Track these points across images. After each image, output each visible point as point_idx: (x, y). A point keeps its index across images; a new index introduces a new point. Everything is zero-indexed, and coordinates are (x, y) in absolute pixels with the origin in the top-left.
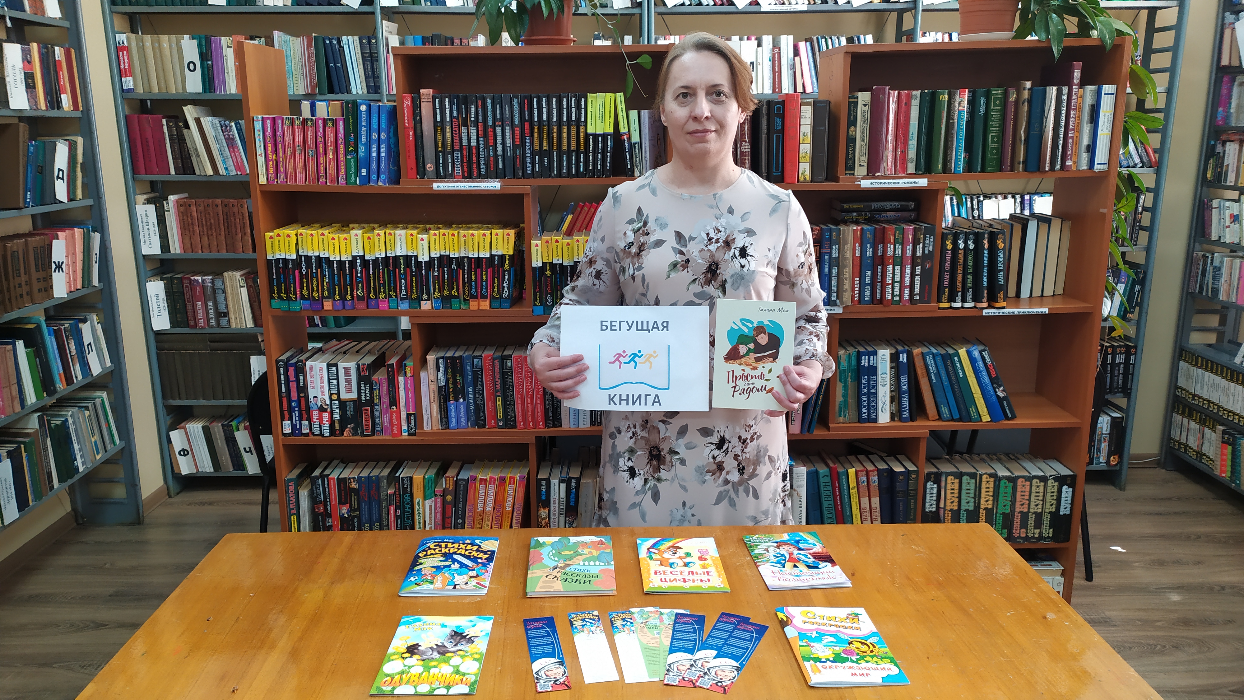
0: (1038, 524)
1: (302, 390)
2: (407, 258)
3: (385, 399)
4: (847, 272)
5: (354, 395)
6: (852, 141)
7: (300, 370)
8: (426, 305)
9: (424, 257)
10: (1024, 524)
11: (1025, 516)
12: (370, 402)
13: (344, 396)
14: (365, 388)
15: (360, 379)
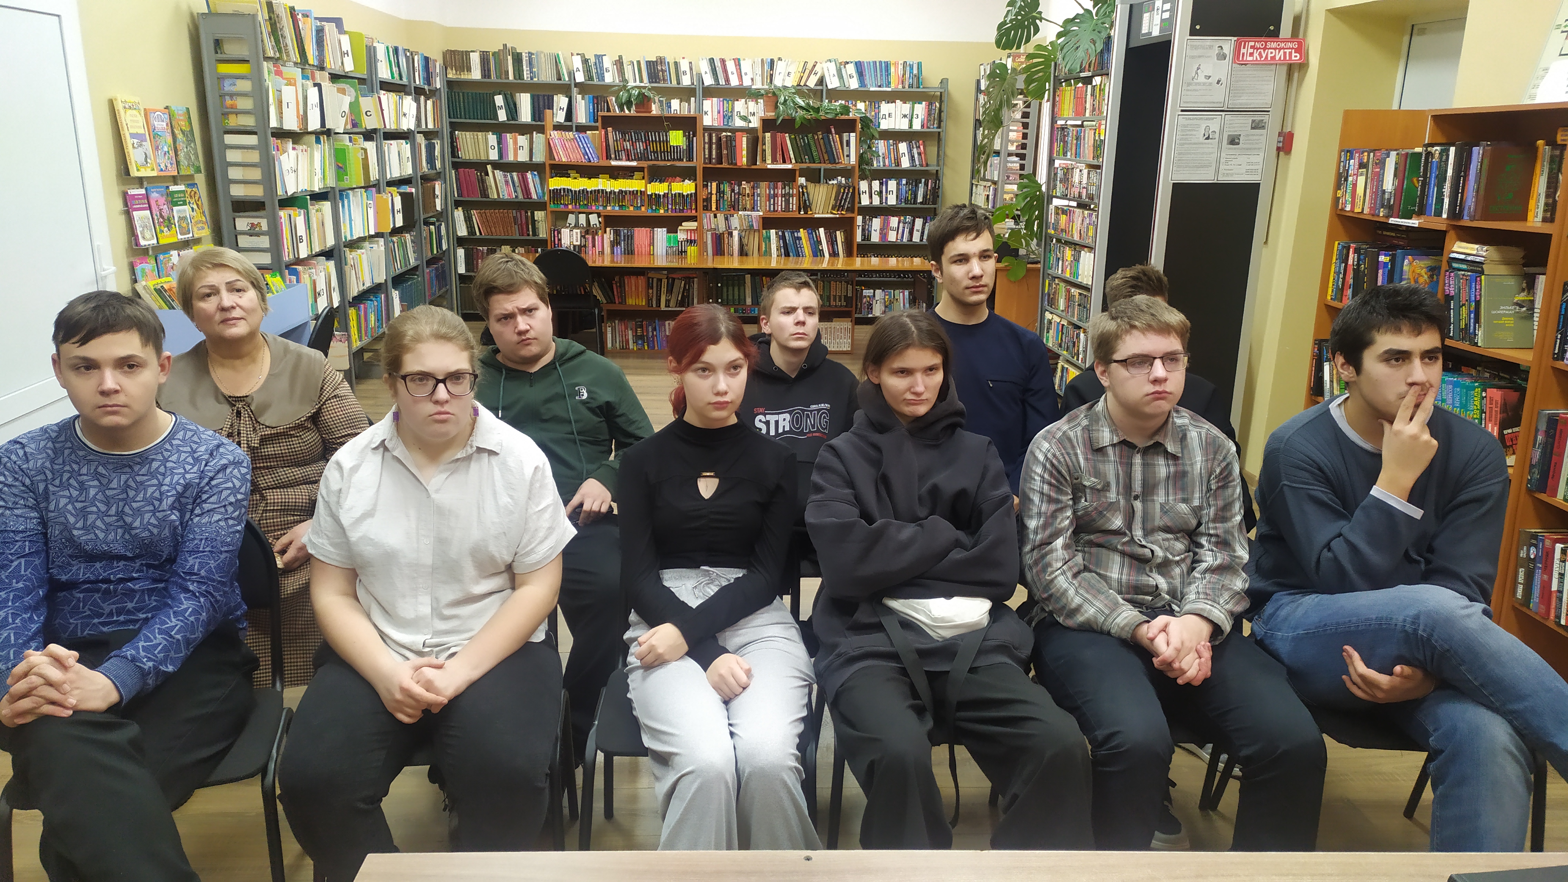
0: (840, 301)
1: (560, 240)
2: (602, 190)
3: (591, 245)
4: (763, 199)
5: (578, 243)
6: (764, 151)
7: (559, 232)
8: (609, 208)
9: (608, 190)
10: (835, 300)
11: (835, 296)
12: (585, 246)
13: (575, 243)
14: (583, 240)
15: (582, 236)
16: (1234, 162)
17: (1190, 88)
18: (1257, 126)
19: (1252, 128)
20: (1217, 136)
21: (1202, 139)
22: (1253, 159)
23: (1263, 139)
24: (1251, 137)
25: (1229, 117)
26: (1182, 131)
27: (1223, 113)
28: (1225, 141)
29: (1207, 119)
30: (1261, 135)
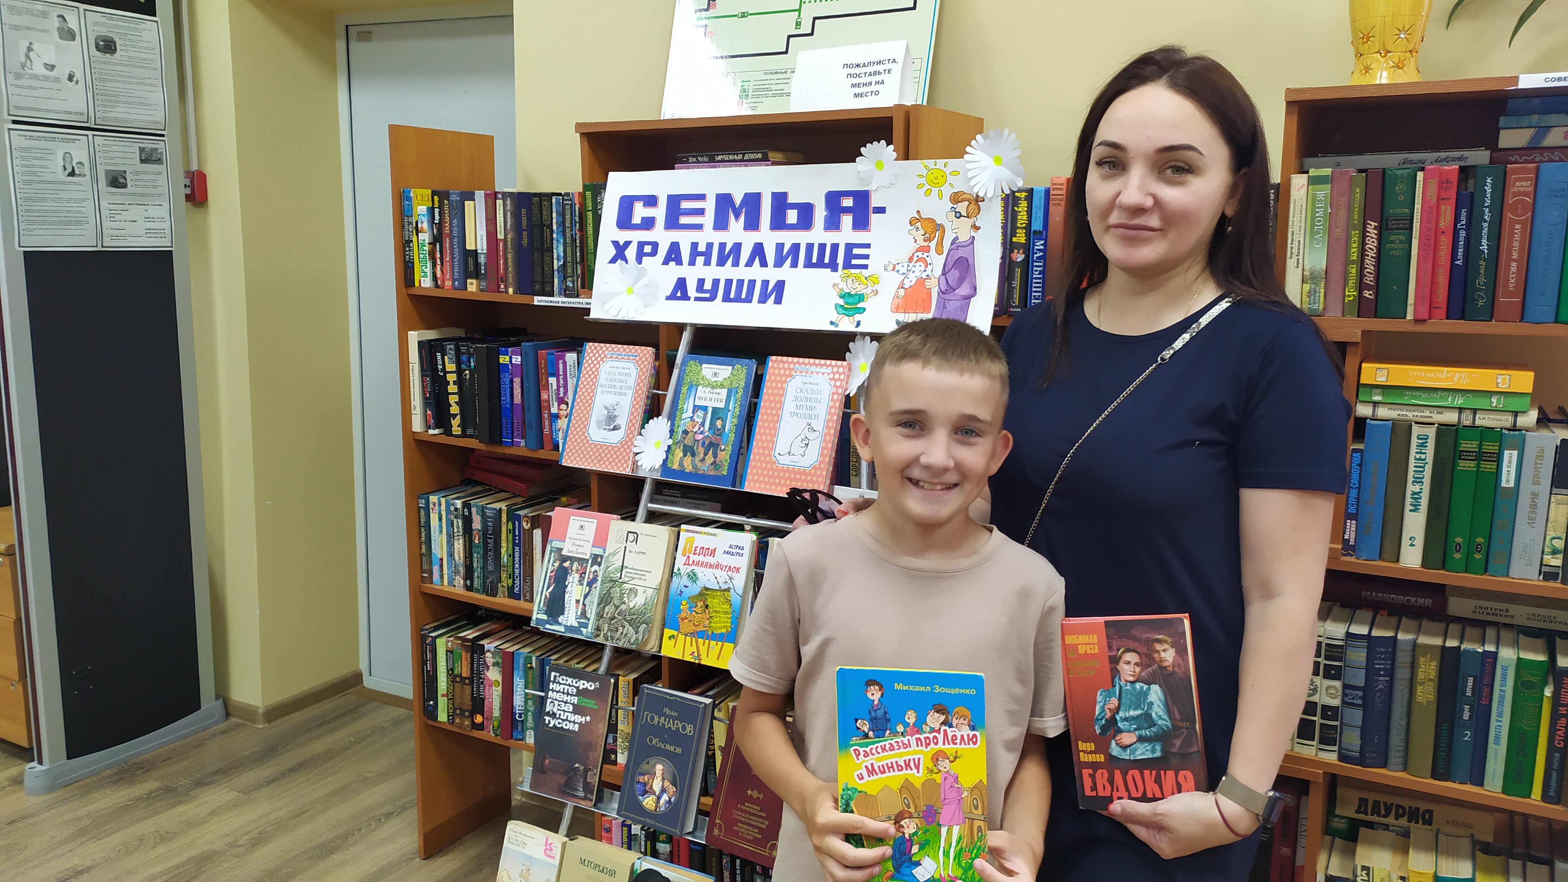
16: (124, 216)
17: (22, 82)
18: (149, 158)
19: (142, 161)
20: (87, 171)
21: (62, 176)
22: (153, 211)
23: (162, 179)
24: (143, 177)
25: (100, 140)
26: (22, 158)
27: (90, 133)
28: (102, 182)
29: (63, 140)
30: (160, 173)
